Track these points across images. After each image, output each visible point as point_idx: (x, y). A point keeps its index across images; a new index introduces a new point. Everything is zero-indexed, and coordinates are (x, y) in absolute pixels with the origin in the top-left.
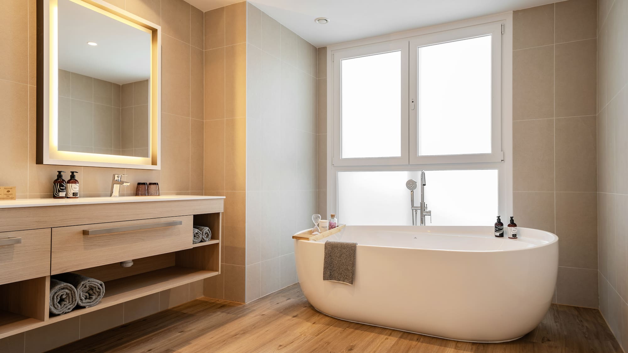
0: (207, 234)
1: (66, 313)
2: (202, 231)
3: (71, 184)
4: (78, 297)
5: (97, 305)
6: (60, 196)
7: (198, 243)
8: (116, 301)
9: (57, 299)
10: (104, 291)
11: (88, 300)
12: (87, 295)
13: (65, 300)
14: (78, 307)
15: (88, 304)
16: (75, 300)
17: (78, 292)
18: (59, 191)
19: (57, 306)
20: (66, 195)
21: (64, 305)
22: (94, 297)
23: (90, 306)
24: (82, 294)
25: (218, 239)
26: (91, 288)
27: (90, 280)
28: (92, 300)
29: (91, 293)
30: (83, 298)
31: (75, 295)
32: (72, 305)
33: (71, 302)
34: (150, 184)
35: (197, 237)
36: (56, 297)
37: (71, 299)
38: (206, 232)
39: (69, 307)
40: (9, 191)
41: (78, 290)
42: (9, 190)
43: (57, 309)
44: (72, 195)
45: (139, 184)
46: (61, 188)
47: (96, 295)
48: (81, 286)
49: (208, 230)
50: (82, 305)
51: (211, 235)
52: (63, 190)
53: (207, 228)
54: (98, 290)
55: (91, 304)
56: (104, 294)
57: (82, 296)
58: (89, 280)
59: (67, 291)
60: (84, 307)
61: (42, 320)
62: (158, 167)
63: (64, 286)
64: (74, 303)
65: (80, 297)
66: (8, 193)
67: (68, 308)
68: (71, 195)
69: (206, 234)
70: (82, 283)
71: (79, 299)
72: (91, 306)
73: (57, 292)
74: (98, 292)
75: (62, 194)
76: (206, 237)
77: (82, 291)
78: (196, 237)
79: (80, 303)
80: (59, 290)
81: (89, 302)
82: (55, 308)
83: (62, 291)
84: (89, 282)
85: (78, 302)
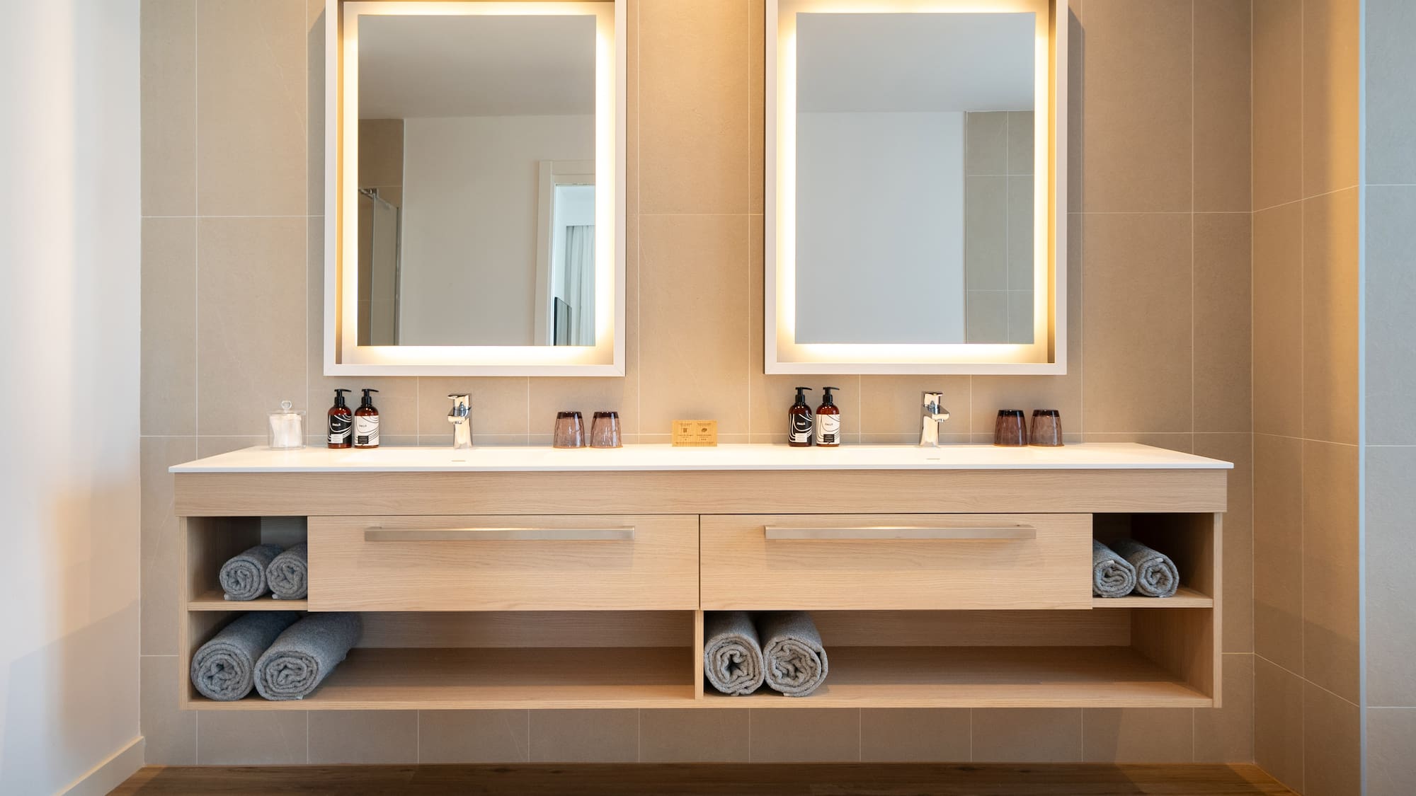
0: (1158, 575)
1: (740, 695)
2: (1138, 564)
3: (820, 415)
4: (766, 668)
5: (808, 695)
6: (796, 441)
7: (1123, 597)
8: (854, 699)
9: (723, 661)
10: (826, 670)
11: (789, 679)
12: (791, 668)
13: (742, 667)
14: (765, 689)
15: (788, 689)
16: (760, 673)
17: (767, 657)
18: (796, 432)
19: (723, 675)
20: (810, 439)
21: (739, 677)
22: (802, 677)
23: (793, 695)
24: (774, 662)
25: (1209, 594)
26: (796, 657)
27: (793, 638)
28: (796, 684)
29: (796, 665)
30: (778, 673)
31: (758, 662)
32: (753, 682)
33: (752, 675)
34: (1037, 413)
35: (1114, 578)
36: (721, 656)
37: (751, 669)
38: (1157, 569)
39: (747, 684)
40: (705, 430)
41: (767, 651)
42: (706, 427)
43: (724, 683)
44: (823, 440)
45: (1002, 413)
46: (798, 424)
47: (808, 674)
48: (773, 646)
49: (1164, 562)
50: (774, 686)
51: (1178, 578)
52: (803, 427)
53: (1160, 558)
54: (809, 662)
55: (795, 690)
56: (824, 676)
57: (774, 667)
58: (791, 637)
59: (741, 648)
60: (780, 694)
61: (692, 695)
62: (1059, 368)
63: (736, 637)
64: (756, 678)
65: (770, 669)
66: (703, 433)
67: (744, 685)
68: (821, 440)
69: (1154, 573)
70: (775, 640)
71: (768, 672)
72: (795, 695)
73: (722, 647)
74: (811, 668)
75: (802, 437)
76: (1154, 581)
77: (777, 658)
78: (1111, 579)
79: (769, 681)
80: (726, 644)
81: (790, 686)
82: (718, 677)
83: (732, 648)
84: (789, 642)
85: (765, 677)
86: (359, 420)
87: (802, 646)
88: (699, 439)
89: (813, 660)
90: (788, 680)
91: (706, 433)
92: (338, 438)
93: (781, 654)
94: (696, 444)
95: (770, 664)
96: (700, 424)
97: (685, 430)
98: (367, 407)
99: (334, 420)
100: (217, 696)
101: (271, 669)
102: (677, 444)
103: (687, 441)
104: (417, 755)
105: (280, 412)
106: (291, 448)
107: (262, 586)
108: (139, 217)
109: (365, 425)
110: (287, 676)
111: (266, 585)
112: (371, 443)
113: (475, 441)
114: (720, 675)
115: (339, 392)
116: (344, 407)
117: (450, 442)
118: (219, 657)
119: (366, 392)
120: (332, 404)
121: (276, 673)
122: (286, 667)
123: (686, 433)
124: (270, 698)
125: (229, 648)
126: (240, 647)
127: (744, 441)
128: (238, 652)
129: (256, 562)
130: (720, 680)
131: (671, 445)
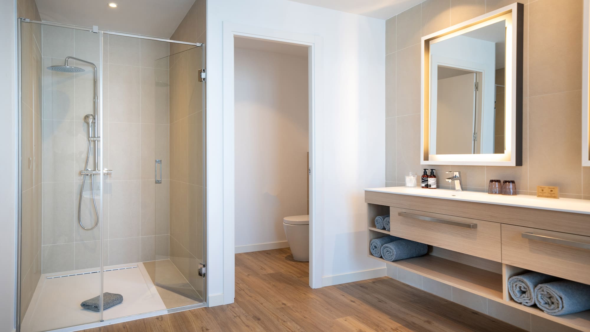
5: (555, 316)
14: (535, 306)
16: (533, 299)
19: (516, 294)
21: (524, 297)
23: (548, 313)
24: (540, 295)
27: (548, 287)
28: (550, 309)
30: (542, 302)
32: (530, 301)
36: (516, 286)
39: (528, 301)
40: (552, 191)
48: (539, 288)
50: (538, 306)
59: (523, 284)
60: (542, 311)
63: (522, 279)
65: (538, 298)
67: (526, 301)
70: (540, 286)
80: (518, 281)
81: (547, 309)
82: (514, 294)
83: (520, 283)
84: (546, 288)
85: (535, 301)
86: (429, 179)
87: (552, 292)
88: (549, 195)
89: (557, 300)
90: (547, 306)
91: (552, 192)
92: (423, 185)
93: (542, 293)
94: (548, 197)
95: (537, 296)
96: (549, 188)
97: (543, 190)
98: (433, 175)
99: (422, 179)
100: (374, 255)
101: (385, 251)
102: (539, 196)
103: (543, 195)
104: (452, 298)
105: (408, 175)
106: (411, 187)
107: (383, 226)
108: (385, 118)
109: (431, 181)
110: (388, 254)
111: (384, 227)
112: (432, 187)
113: (463, 189)
114: (515, 294)
115: (425, 170)
116: (426, 175)
117: (453, 188)
118: (374, 244)
119: (432, 170)
120: (423, 174)
121: (386, 252)
122: (388, 251)
123: (543, 192)
124: (385, 259)
125: (377, 242)
126: (379, 242)
127: (579, 198)
128: (378, 243)
129: (381, 218)
130: (515, 296)
131: (536, 196)
